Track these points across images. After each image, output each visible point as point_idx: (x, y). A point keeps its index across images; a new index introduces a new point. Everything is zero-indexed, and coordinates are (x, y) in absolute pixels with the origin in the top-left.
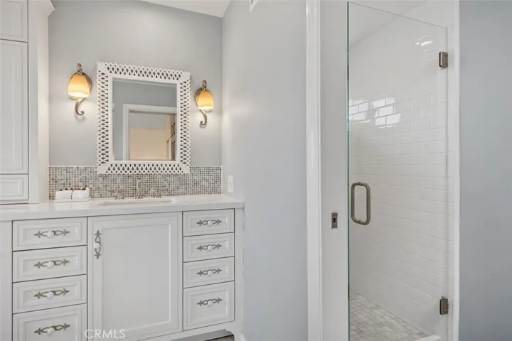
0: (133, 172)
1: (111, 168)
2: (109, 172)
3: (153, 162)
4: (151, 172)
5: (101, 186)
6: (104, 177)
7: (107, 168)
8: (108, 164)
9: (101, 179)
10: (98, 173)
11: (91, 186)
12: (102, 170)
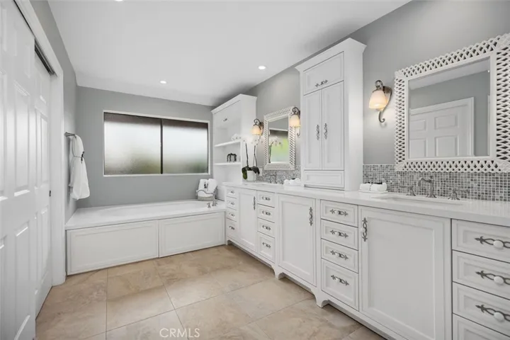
0: (429, 169)
1: (408, 166)
2: (405, 170)
3: (448, 159)
4: (450, 170)
5: (399, 182)
6: (402, 174)
7: (403, 165)
8: (404, 163)
9: (399, 175)
10: (396, 171)
11: (391, 181)
12: (399, 167)
